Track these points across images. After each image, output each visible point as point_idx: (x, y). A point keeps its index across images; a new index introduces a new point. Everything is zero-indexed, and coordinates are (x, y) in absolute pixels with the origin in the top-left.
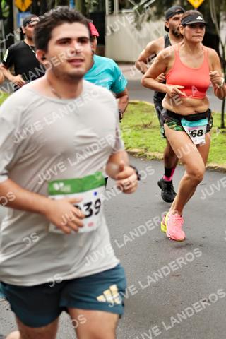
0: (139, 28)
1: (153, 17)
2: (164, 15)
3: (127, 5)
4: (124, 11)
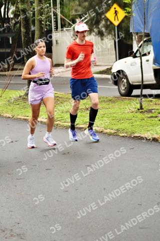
4: (65, 29)
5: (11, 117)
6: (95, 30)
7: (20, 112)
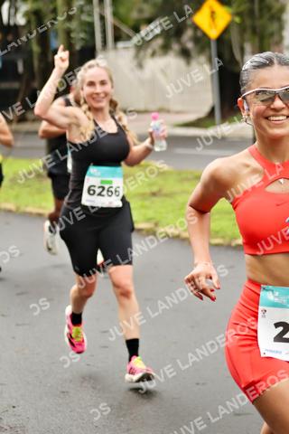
0: (140, 66)
1: (158, 52)
3: (124, 36)
6: (174, 46)
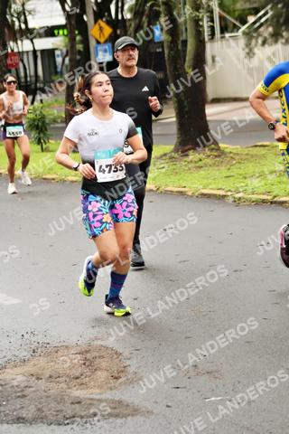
1: (270, 40)
2: (282, 37)
4: (227, 35)
5: (155, 189)
6: (284, 34)
7: (168, 180)
